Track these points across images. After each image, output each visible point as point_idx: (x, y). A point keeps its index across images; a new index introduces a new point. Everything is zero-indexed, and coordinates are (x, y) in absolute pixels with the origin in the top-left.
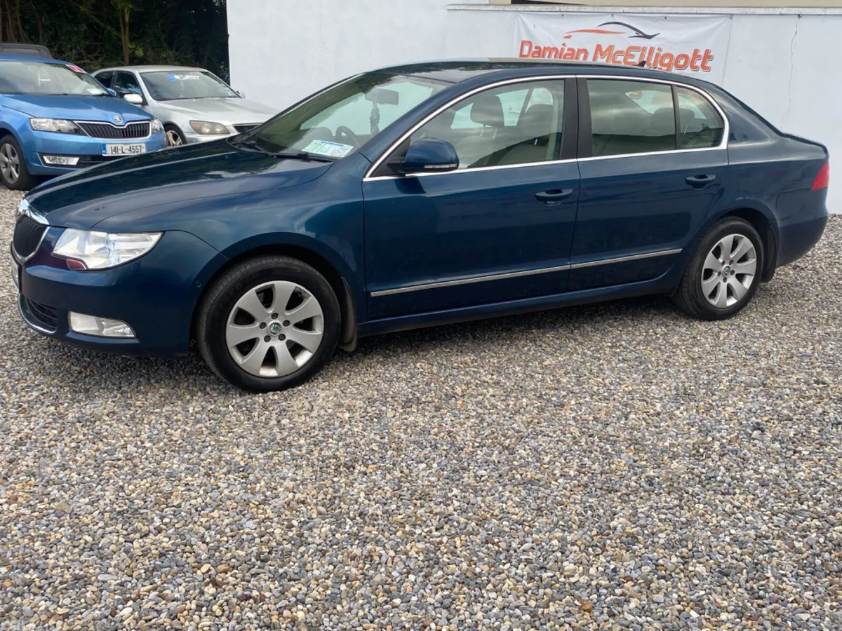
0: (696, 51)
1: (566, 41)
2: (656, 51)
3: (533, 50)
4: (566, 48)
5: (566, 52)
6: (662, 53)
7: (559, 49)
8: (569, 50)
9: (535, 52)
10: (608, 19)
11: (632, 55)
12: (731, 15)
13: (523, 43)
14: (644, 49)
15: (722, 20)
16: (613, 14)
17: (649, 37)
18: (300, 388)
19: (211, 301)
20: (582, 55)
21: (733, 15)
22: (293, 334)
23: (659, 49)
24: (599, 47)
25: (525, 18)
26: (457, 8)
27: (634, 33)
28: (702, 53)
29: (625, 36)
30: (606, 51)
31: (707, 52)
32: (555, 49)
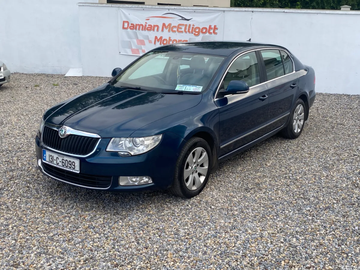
0: (210, 26)
1: (147, 21)
2: (192, 26)
3: (130, 25)
4: (147, 25)
5: (147, 26)
6: (195, 27)
7: (144, 25)
8: (149, 25)
9: (131, 26)
10: (167, 11)
11: (181, 28)
12: (224, 11)
13: (124, 22)
14: (186, 25)
15: (219, 13)
16: (169, 9)
17: (188, 20)
18: (202, 192)
19: (180, 161)
20: (156, 28)
21: (225, 11)
22: (200, 170)
23: (193, 25)
24: (164, 24)
25: (124, 11)
26: (84, 4)
27: (181, 18)
28: (213, 27)
29: (176, 19)
30: (168, 26)
31: (215, 26)
32: (142, 25)
